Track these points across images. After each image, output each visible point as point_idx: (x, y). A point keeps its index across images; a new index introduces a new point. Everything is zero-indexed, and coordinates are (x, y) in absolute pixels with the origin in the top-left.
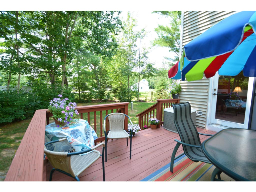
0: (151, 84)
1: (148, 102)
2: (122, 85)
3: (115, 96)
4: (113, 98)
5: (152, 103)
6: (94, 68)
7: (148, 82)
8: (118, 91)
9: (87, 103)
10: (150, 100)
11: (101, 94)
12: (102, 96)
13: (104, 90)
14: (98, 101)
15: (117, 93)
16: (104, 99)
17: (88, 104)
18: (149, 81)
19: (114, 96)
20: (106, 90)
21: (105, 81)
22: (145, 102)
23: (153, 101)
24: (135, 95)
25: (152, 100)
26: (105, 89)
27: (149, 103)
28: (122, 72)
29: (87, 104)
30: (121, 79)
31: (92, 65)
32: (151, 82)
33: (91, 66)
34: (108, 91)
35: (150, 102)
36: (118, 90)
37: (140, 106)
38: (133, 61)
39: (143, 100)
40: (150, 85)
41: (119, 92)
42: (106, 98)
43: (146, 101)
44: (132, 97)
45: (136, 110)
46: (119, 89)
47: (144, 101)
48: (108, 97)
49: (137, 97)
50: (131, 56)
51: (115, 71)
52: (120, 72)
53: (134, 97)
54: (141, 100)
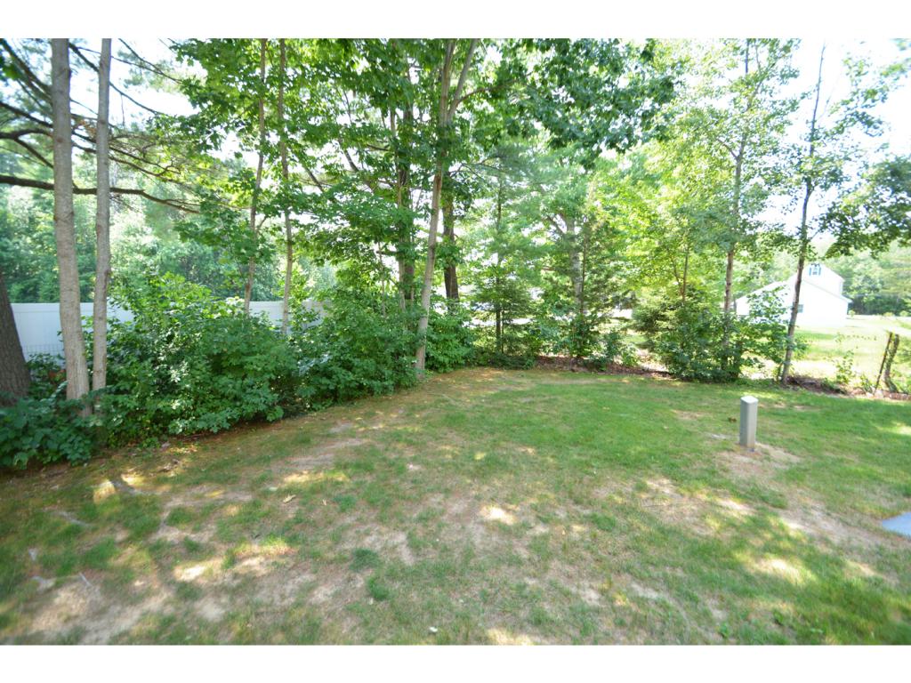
0: (858, 288)
1: (861, 398)
2: (690, 296)
3: (649, 346)
4: (639, 352)
5: (888, 400)
6: (564, 230)
7: (840, 281)
8: (665, 324)
9: (516, 368)
10: (873, 381)
11: (580, 334)
12: (585, 343)
13: (593, 317)
14: (564, 362)
15: (660, 333)
16: (592, 356)
17: (522, 372)
18: (847, 275)
19: (643, 346)
20: (603, 319)
21: (602, 277)
22: (838, 391)
23: (894, 390)
24: (764, 350)
25: (889, 383)
26: (599, 315)
27: (867, 405)
28: (693, 229)
29: (518, 372)
30: (686, 266)
31: (558, 219)
32: (862, 277)
33: (555, 224)
34: (615, 323)
35: (869, 397)
36: (664, 318)
37: (802, 418)
38: (770, 161)
39: (816, 375)
40: (854, 295)
41: (670, 327)
42: (598, 353)
43: (840, 387)
44: (744, 356)
45: (773, 443)
46: (669, 314)
47: (824, 387)
48: (609, 349)
49: (776, 359)
50: (755, 139)
51: (655, 229)
52: (682, 231)
53: (762, 359)
54: (805, 378)
